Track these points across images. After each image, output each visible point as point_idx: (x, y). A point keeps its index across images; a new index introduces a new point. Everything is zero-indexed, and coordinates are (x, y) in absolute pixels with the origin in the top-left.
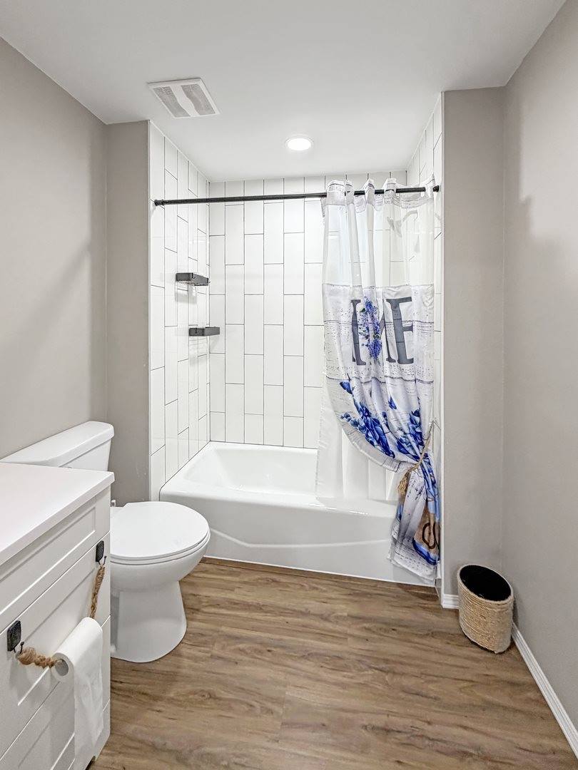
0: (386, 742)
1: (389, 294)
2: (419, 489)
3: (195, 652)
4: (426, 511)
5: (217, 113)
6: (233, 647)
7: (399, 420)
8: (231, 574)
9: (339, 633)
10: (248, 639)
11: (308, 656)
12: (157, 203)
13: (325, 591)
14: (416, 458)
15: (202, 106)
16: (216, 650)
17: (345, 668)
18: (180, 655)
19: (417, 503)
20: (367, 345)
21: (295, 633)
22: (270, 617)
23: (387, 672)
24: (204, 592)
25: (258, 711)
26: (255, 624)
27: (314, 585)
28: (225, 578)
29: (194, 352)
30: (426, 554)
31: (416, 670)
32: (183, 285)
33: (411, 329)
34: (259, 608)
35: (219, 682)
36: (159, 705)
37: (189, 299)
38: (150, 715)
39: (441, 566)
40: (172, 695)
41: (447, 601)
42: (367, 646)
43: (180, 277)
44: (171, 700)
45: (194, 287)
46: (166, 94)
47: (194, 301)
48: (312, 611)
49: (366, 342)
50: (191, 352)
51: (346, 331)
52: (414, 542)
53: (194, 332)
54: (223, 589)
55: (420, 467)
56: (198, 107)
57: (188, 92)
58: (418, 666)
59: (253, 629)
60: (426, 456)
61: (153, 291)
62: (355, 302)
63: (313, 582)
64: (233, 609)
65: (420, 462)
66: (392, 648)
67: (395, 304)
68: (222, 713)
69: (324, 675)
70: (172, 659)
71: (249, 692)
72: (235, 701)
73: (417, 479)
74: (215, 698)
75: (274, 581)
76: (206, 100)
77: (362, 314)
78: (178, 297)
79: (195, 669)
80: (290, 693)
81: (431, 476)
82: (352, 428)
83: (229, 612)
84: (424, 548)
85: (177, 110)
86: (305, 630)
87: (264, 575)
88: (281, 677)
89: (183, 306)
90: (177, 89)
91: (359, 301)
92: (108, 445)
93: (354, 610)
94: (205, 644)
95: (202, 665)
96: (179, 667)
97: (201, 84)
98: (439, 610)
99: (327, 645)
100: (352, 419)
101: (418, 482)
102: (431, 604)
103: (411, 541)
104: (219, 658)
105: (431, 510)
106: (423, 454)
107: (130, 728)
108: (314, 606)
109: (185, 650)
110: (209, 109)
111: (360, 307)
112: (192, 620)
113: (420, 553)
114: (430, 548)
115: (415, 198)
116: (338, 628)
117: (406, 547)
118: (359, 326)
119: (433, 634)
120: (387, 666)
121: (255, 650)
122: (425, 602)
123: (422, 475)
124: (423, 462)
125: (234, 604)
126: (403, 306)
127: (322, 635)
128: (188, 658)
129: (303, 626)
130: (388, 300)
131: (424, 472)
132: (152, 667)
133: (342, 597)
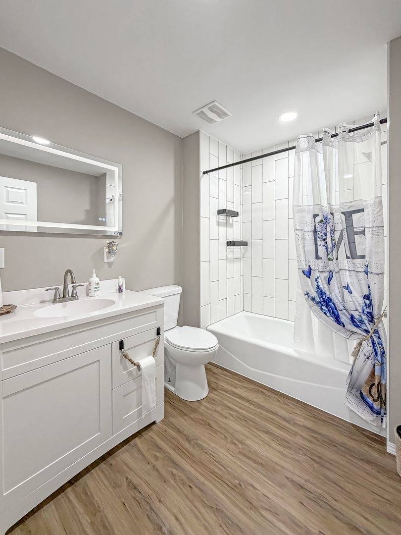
0: (298, 491)
1: (343, 208)
2: (367, 354)
3: (208, 405)
4: (373, 374)
5: (231, 115)
6: (227, 411)
7: (354, 303)
8: (239, 381)
9: (292, 431)
10: (236, 411)
11: (267, 432)
12: (204, 173)
13: (293, 408)
14: (367, 331)
15: (221, 114)
16: (219, 409)
17: (288, 448)
18: (201, 404)
19: (365, 365)
20: (324, 246)
21: (264, 420)
22: (252, 407)
23: (317, 463)
24: (222, 384)
25: (229, 441)
26: (242, 406)
27: (287, 403)
28: (236, 382)
29: (230, 256)
30: (371, 405)
31: (340, 472)
32: (223, 217)
33: (363, 233)
34: (248, 401)
35: (215, 421)
36: (186, 418)
37: (227, 224)
38: (181, 419)
39: (387, 419)
40: (192, 416)
41: (391, 448)
42: (309, 445)
43: (220, 212)
44: (191, 418)
45: (231, 218)
46: (202, 115)
47: (231, 226)
48: (279, 414)
49: (323, 243)
50: (228, 255)
51: (309, 236)
52: (361, 393)
53: (230, 244)
54: (232, 386)
55: (370, 339)
56: (219, 116)
57: (211, 110)
58: (343, 471)
59: (240, 408)
60: (376, 331)
61: (202, 220)
62: (315, 216)
63: (287, 401)
64: (233, 396)
65: (370, 335)
66: (329, 454)
67: (348, 215)
68: (211, 433)
69: (274, 445)
70: (197, 404)
71: (228, 432)
72: (219, 431)
73: (367, 348)
74: (210, 426)
75: (262, 392)
76: (222, 111)
77: (320, 224)
78: (219, 224)
79: (206, 412)
80: (248, 442)
81: (380, 348)
82: (312, 303)
83: (231, 396)
84: (370, 400)
85: (210, 121)
86: (270, 421)
87: (257, 388)
88: (247, 433)
89: (222, 229)
90: (206, 110)
91: (318, 215)
92: (179, 296)
93: (309, 424)
94: (213, 404)
95: (209, 411)
96: (199, 408)
97: (216, 103)
98: (385, 453)
99: (281, 432)
100: (311, 296)
101: (366, 349)
102: (377, 446)
103: (359, 392)
104: (219, 412)
105: (377, 373)
106: (373, 329)
107: (172, 420)
108: (283, 413)
109: (203, 403)
110: (225, 114)
111: (318, 219)
112: (212, 393)
113: (367, 403)
114: (374, 400)
115: (368, 133)
116: (292, 428)
117: (355, 395)
118: (318, 233)
119: (368, 462)
120: (319, 461)
121: (239, 417)
122: (371, 442)
123: (372, 345)
124: (373, 335)
125: (234, 394)
126: (355, 217)
127: (281, 427)
128: (204, 406)
129: (271, 419)
130: (343, 213)
131: (373, 343)
132: (188, 403)
133: (303, 415)
